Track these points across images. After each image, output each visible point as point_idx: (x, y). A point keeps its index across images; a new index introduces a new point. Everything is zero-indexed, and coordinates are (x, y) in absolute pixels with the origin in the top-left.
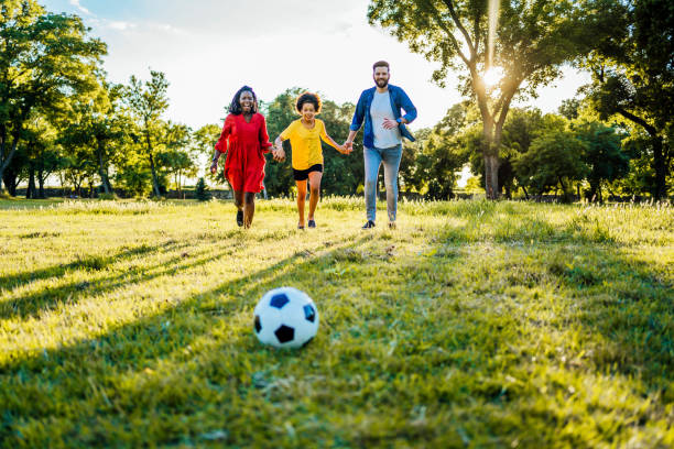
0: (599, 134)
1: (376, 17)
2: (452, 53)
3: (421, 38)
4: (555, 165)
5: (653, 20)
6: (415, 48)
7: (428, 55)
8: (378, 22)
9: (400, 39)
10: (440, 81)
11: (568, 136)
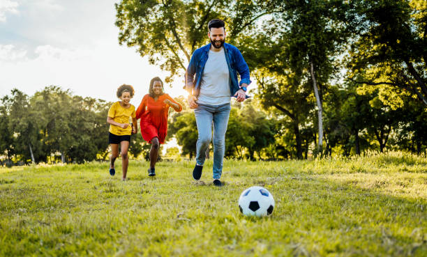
0: (258, 119)
1: (125, 40)
2: (176, 66)
3: (157, 55)
4: (233, 138)
5: (299, 52)
6: (152, 61)
7: (162, 66)
8: (125, 44)
9: (142, 55)
10: (169, 83)
11: (240, 120)
